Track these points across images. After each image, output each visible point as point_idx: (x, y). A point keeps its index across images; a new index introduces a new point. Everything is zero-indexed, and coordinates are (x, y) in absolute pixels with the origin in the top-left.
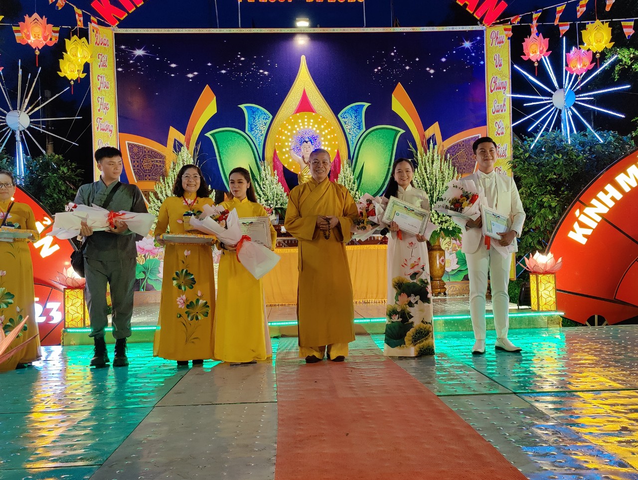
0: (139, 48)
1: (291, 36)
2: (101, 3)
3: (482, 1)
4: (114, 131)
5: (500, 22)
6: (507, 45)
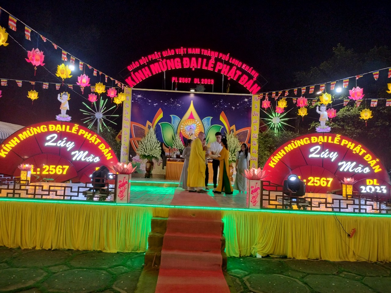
0: (139, 95)
1: (189, 94)
2: (129, 80)
3: (252, 86)
4: (129, 121)
5: (257, 94)
6: (259, 101)
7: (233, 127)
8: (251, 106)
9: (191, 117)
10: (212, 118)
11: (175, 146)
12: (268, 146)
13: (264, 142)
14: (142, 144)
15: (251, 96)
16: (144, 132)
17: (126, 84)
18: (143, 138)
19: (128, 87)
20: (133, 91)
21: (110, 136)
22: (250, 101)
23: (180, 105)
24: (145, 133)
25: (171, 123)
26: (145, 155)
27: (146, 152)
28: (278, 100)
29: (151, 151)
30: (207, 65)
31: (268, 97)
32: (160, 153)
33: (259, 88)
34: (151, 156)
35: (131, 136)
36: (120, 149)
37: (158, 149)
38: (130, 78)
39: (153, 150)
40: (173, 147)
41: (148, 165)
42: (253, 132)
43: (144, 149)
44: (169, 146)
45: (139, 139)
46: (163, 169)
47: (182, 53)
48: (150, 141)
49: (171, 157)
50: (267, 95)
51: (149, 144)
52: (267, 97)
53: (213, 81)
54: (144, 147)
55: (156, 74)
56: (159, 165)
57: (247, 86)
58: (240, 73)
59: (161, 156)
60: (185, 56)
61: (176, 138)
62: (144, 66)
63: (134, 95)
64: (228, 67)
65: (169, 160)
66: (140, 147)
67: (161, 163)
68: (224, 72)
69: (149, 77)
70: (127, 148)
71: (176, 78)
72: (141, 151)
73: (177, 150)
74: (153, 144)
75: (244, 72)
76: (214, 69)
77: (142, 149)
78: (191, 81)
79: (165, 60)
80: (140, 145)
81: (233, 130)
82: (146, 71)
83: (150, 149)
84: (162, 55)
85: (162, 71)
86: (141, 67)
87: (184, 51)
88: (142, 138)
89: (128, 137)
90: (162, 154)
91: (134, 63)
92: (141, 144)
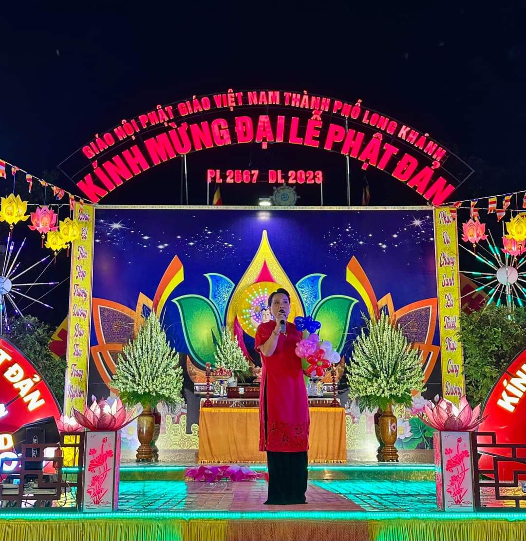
0: (116, 222)
1: (254, 213)
2: (86, 184)
3: (430, 185)
4: (88, 296)
5: (446, 205)
6: (454, 224)
7: (387, 300)
8: (432, 239)
9: (265, 276)
10: (323, 276)
11: (223, 363)
12: (492, 351)
13: (477, 340)
14: (126, 360)
15: (430, 213)
16: (132, 326)
17: (81, 195)
18: (130, 343)
19: (85, 202)
20: (99, 214)
21: (33, 344)
22: (429, 226)
23: (230, 245)
24: (135, 328)
25: (208, 297)
26: (135, 394)
27: (138, 385)
28: (507, 219)
29: (153, 380)
30: (301, 133)
31: (479, 211)
32: (180, 385)
33: (451, 188)
34: (154, 394)
35: (94, 341)
36: (64, 380)
37: (173, 372)
38: (88, 177)
39: (157, 377)
40: (217, 365)
41: (146, 421)
42: (444, 312)
43: (133, 376)
44: (204, 363)
45: (118, 347)
46: (189, 431)
47: (232, 105)
48: (150, 353)
49: (212, 396)
50: (476, 206)
51: (146, 360)
52: (474, 213)
53: (320, 174)
54: (134, 370)
55: (163, 164)
56: (178, 422)
57: (417, 185)
58: (395, 151)
59: (183, 393)
60: (239, 111)
61: (224, 338)
62: (128, 143)
63: (101, 224)
64: (361, 135)
65: (208, 404)
66: (120, 370)
67: (183, 413)
68: (351, 149)
69: (143, 173)
70: (81, 375)
71: (218, 171)
72: (125, 381)
73: (228, 373)
74: (157, 360)
75: (404, 147)
76: (322, 144)
77: (126, 374)
78: (258, 178)
79: (184, 125)
80: (120, 365)
81: (385, 308)
82: (133, 156)
83: (151, 374)
84: (176, 112)
85: (177, 154)
86: (120, 148)
87: (236, 98)
88: (125, 343)
89: (84, 342)
90: (186, 390)
91: (101, 137)
92: (124, 362)
